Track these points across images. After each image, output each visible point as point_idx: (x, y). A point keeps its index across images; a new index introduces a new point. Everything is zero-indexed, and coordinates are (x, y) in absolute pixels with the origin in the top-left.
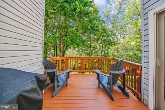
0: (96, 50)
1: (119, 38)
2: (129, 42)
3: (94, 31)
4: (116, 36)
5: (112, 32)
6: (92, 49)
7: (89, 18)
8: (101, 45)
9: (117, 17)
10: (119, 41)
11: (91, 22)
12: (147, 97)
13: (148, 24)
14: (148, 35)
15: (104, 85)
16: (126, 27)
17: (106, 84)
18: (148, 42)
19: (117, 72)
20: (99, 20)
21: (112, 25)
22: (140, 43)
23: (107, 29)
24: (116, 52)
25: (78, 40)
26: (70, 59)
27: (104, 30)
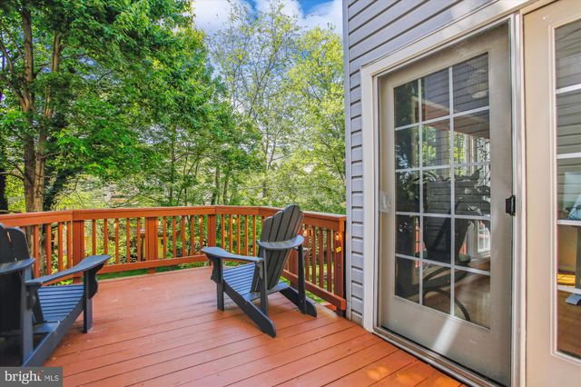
0: (195, 188)
1: (269, 150)
2: (298, 165)
3: (189, 117)
4: (262, 144)
5: (249, 126)
6: (178, 183)
7: (170, 65)
8: (213, 170)
9: (265, 80)
10: (272, 160)
11: (180, 80)
12: (359, 301)
13: (360, 100)
14: (360, 130)
15: (241, 293)
16: (291, 116)
17: (245, 291)
18: (362, 150)
19: (282, 245)
20: (206, 80)
21: (249, 104)
22: (327, 169)
23: (234, 116)
24: (260, 195)
25: (122, 146)
26: (94, 221)
27: (225, 119)
